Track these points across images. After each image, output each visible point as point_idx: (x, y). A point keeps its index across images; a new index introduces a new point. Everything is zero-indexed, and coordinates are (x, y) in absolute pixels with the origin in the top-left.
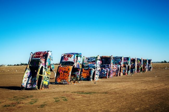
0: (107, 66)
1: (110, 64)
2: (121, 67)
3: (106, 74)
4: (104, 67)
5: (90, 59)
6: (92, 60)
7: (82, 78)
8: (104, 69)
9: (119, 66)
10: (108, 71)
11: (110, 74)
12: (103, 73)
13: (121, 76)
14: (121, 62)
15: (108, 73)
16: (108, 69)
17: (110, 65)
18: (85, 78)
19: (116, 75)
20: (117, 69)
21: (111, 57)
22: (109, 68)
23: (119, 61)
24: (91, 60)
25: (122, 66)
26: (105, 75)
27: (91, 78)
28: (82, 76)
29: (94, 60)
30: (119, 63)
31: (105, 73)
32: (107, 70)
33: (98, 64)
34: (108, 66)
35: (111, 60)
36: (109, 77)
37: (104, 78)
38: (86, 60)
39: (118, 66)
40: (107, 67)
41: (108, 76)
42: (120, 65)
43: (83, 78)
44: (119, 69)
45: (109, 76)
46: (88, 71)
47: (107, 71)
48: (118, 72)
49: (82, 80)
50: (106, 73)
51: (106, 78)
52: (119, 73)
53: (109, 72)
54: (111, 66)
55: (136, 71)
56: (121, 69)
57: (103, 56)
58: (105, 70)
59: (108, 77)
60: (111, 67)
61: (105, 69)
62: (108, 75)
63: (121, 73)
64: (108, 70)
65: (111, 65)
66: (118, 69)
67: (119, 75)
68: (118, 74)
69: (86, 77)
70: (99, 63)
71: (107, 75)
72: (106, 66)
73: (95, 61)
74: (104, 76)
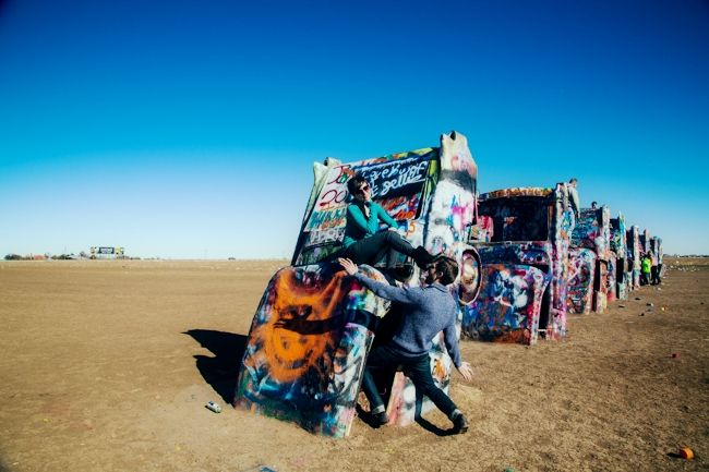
0: (530, 251)
1: (553, 241)
2: (598, 262)
3: (526, 310)
4: (510, 259)
5: (376, 176)
6: (388, 186)
7: (260, 378)
8: (505, 274)
9: (590, 257)
10: (539, 288)
11: (552, 310)
12: (498, 299)
13: (601, 311)
14: (599, 234)
15: (537, 303)
16: (537, 272)
17: (548, 246)
18: (285, 387)
19: (575, 306)
20: (578, 271)
21: (559, 195)
22: (545, 269)
23: (585, 229)
24: (379, 182)
25: (602, 256)
26: (513, 318)
27: (333, 401)
28: (261, 358)
29: (408, 178)
30: (587, 238)
31: (512, 301)
32: (531, 282)
33: (449, 222)
34: (537, 251)
35: (555, 210)
36: (542, 335)
37: (505, 341)
38: (334, 186)
39: (584, 254)
40: (526, 263)
41: (535, 326)
42: (595, 249)
43: (263, 372)
44: (592, 272)
45: (543, 323)
46: (327, 301)
47: (530, 292)
48: (585, 293)
49: (253, 399)
50: (521, 301)
51: (525, 341)
52: (589, 297)
53: (546, 296)
54: (560, 256)
55: (637, 278)
56: (602, 272)
57: (501, 192)
58: (519, 281)
59: (534, 335)
60: (555, 258)
61: (514, 273)
62: (536, 317)
63: (600, 294)
64: (539, 282)
65: (559, 243)
66: (586, 274)
67: (588, 306)
68: (584, 303)
69: (295, 365)
70: (456, 209)
71: (528, 319)
72: (522, 256)
73: (411, 191)
74: (507, 323)
